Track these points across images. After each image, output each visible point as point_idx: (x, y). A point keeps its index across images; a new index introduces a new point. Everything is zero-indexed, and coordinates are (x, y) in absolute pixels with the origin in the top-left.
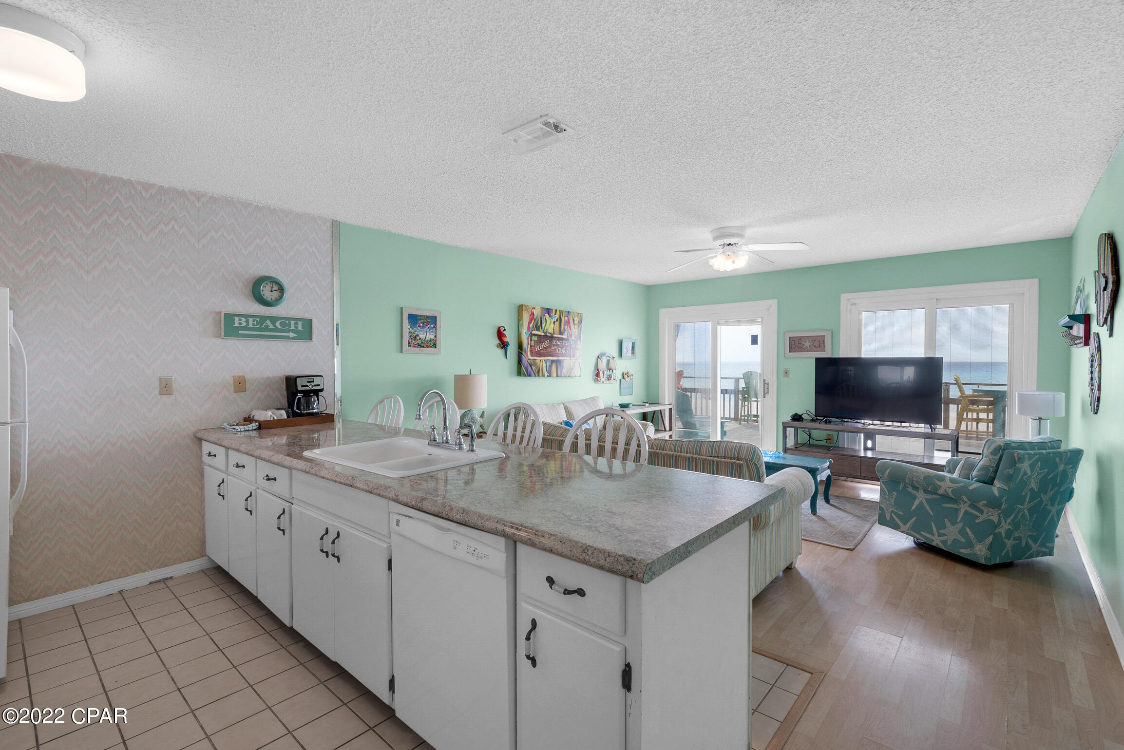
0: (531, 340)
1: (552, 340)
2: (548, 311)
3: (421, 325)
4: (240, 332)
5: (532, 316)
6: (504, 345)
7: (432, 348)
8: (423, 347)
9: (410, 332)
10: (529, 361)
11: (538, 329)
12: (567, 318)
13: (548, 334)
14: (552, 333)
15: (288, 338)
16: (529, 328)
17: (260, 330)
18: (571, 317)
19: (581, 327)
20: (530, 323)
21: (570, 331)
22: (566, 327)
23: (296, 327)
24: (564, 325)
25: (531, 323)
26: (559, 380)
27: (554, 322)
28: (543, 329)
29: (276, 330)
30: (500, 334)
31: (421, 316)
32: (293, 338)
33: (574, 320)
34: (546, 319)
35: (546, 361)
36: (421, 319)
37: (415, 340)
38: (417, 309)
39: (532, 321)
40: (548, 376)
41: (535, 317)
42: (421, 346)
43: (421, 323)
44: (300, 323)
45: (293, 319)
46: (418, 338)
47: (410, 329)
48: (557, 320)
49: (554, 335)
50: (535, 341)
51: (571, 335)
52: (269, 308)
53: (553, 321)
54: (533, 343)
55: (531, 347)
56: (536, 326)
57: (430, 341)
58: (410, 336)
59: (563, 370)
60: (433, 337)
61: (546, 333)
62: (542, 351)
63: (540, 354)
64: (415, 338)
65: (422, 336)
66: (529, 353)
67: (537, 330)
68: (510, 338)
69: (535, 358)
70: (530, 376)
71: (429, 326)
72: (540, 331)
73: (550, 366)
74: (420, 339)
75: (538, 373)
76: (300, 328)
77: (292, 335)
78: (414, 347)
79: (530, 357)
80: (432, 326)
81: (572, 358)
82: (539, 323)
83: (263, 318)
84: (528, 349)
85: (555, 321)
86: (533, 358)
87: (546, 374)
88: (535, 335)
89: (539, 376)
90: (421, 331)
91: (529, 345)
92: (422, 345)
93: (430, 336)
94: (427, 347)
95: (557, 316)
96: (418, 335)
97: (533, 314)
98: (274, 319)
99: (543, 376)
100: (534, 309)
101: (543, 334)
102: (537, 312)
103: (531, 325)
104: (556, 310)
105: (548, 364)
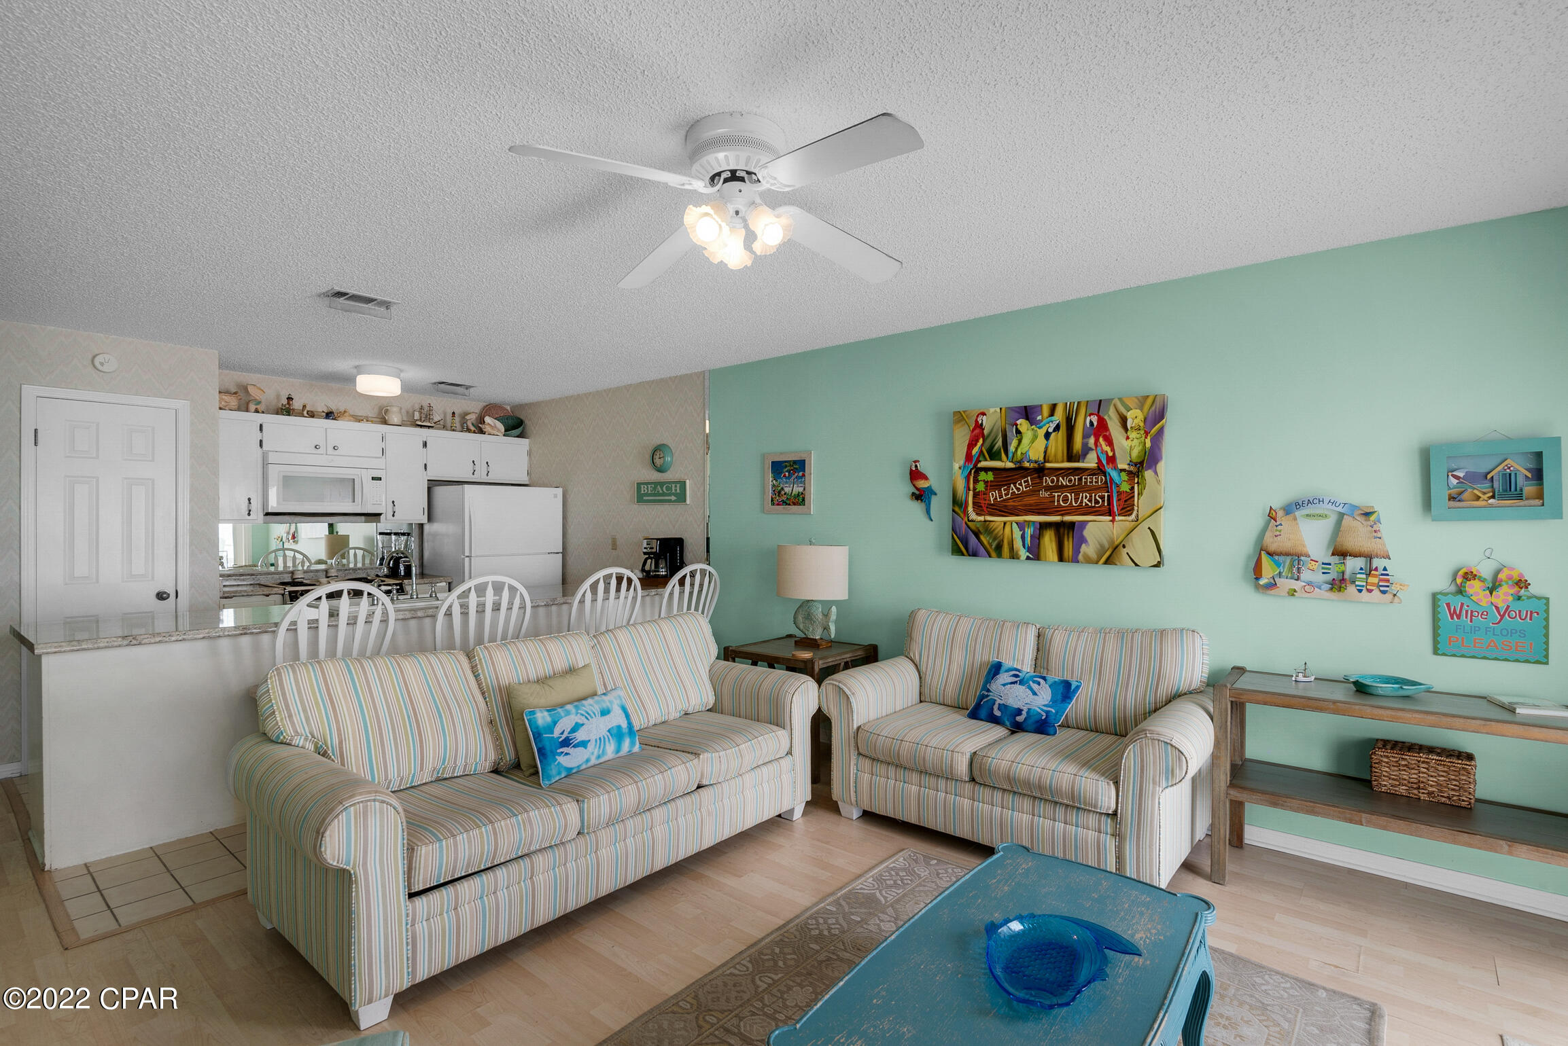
0: (976, 481)
1: (1041, 478)
2: (1028, 413)
3: (787, 474)
4: (644, 498)
5: (977, 431)
6: (920, 496)
7: (800, 505)
8: (789, 505)
9: (773, 486)
10: (969, 523)
11: (994, 455)
12: (1095, 419)
13: (1027, 465)
14: (1041, 459)
15: (670, 501)
16: (969, 457)
17: (655, 495)
18: (1112, 412)
19: (1161, 431)
20: (971, 446)
21: (1108, 449)
22: (1092, 441)
23: (676, 490)
24: (1086, 436)
25: (976, 445)
26: (1068, 569)
27: (1047, 435)
28: (1010, 455)
29: (664, 494)
30: (915, 475)
31: (786, 462)
32: (674, 501)
33: (1124, 421)
34: (1018, 432)
35: (1021, 526)
36: (786, 467)
37: (779, 496)
38: (781, 453)
39: (977, 441)
40: (1028, 558)
41: (986, 432)
42: (787, 504)
43: (787, 471)
44: (678, 485)
45: (674, 482)
46: (783, 493)
47: (774, 481)
48: (1057, 428)
49: (1048, 465)
50: (986, 482)
51: (1112, 460)
52: (663, 474)
53: (1042, 432)
54: (981, 487)
55: (976, 495)
56: (990, 451)
57: (798, 495)
58: (774, 491)
59: (1083, 545)
60: (801, 490)
61: (1020, 462)
62: (1011, 503)
63: (1001, 509)
64: (779, 492)
65: (787, 490)
66: (970, 509)
67: (992, 458)
68: (934, 481)
69: (989, 518)
70: (974, 554)
71: (796, 474)
72: (1000, 459)
73: (1037, 538)
74: (785, 494)
75: (999, 549)
76: (678, 491)
77: (673, 498)
78: (778, 505)
79: (973, 516)
80: (801, 474)
81: (1117, 518)
82: (999, 443)
83: (656, 484)
84: (966, 502)
85: (1050, 430)
86: (982, 518)
87: (1023, 553)
88: (986, 470)
89: (999, 555)
90: (786, 483)
91: (971, 493)
92: (788, 502)
93: (798, 489)
94: (794, 504)
95: (1059, 417)
96: (782, 489)
97: (979, 426)
98: (662, 484)
99: (1014, 556)
100: (984, 414)
101: (1010, 465)
102: (986, 422)
103: (975, 451)
104: (1053, 408)
105: (1029, 532)
